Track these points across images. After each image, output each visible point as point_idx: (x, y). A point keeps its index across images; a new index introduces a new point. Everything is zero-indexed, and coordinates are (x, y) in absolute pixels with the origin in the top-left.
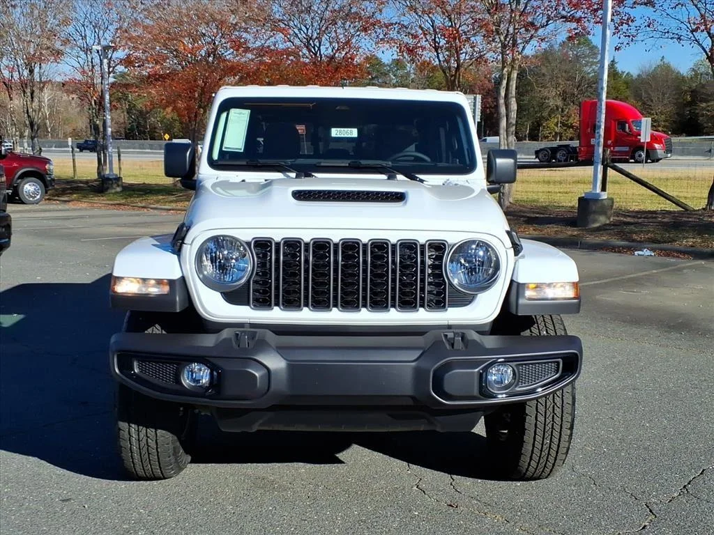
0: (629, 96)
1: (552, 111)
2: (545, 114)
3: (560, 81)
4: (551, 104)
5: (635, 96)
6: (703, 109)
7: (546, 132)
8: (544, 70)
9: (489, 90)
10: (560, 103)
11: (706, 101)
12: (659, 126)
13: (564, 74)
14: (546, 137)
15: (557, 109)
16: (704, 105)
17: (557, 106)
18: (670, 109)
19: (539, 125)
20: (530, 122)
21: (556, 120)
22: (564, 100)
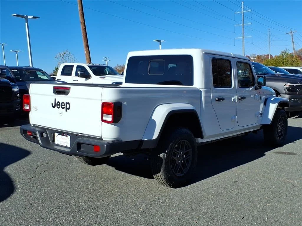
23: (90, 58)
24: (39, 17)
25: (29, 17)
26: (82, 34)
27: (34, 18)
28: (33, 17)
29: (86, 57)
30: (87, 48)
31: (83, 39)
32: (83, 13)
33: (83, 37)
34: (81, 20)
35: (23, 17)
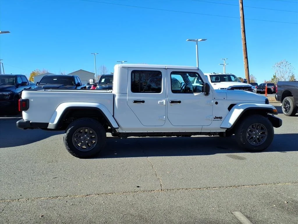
23: (248, 67)
24: (206, 39)
25: (199, 40)
26: (243, 48)
27: (203, 40)
28: (201, 40)
29: (245, 66)
30: (246, 60)
31: (243, 52)
32: (244, 31)
33: (243, 51)
34: (242, 37)
35: (194, 40)
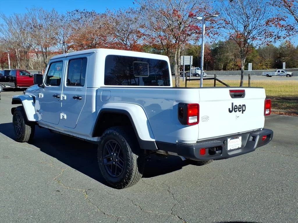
0: (257, 55)
1: (230, 61)
2: (228, 61)
3: (233, 50)
4: (230, 58)
5: (260, 55)
6: (283, 59)
7: (229, 68)
8: (228, 46)
9: (209, 53)
10: (233, 57)
11: (284, 57)
12: (268, 65)
13: (235, 48)
14: (229, 69)
15: (232, 60)
16: (284, 58)
17: (232, 59)
18: (272, 60)
19: (226, 65)
20: (223, 64)
21: (232, 63)
22: (235, 56)
